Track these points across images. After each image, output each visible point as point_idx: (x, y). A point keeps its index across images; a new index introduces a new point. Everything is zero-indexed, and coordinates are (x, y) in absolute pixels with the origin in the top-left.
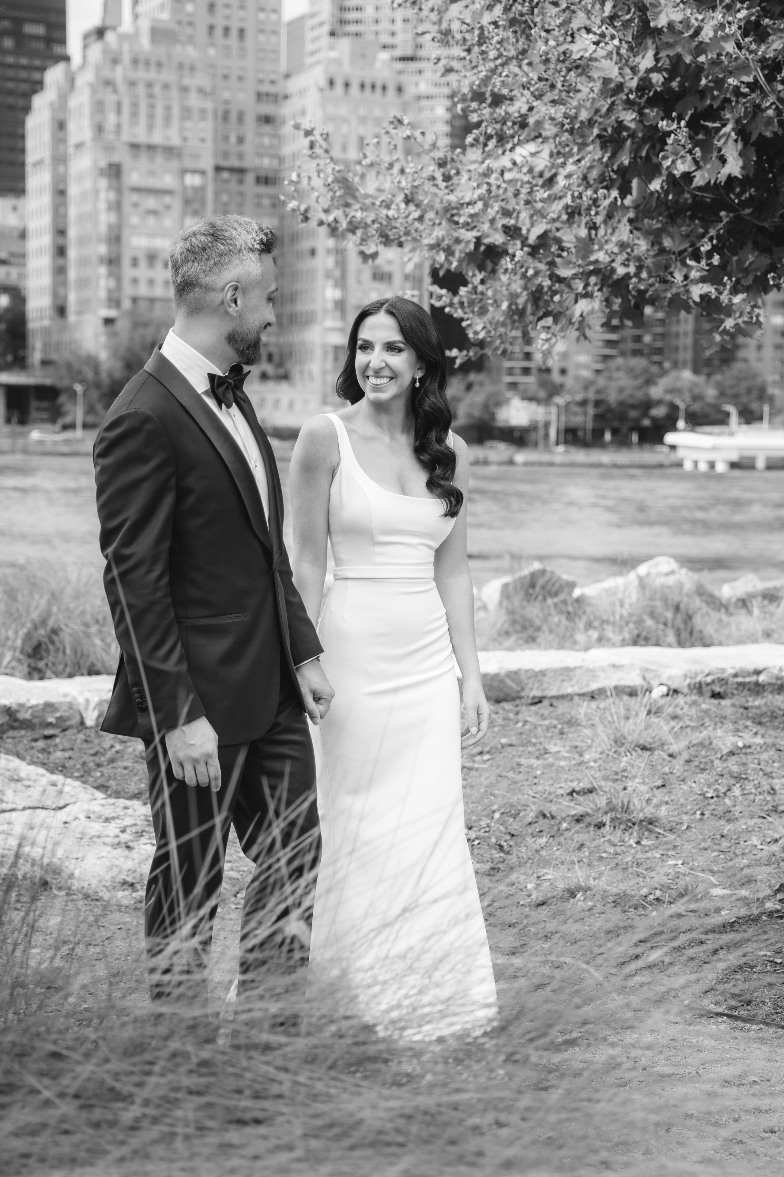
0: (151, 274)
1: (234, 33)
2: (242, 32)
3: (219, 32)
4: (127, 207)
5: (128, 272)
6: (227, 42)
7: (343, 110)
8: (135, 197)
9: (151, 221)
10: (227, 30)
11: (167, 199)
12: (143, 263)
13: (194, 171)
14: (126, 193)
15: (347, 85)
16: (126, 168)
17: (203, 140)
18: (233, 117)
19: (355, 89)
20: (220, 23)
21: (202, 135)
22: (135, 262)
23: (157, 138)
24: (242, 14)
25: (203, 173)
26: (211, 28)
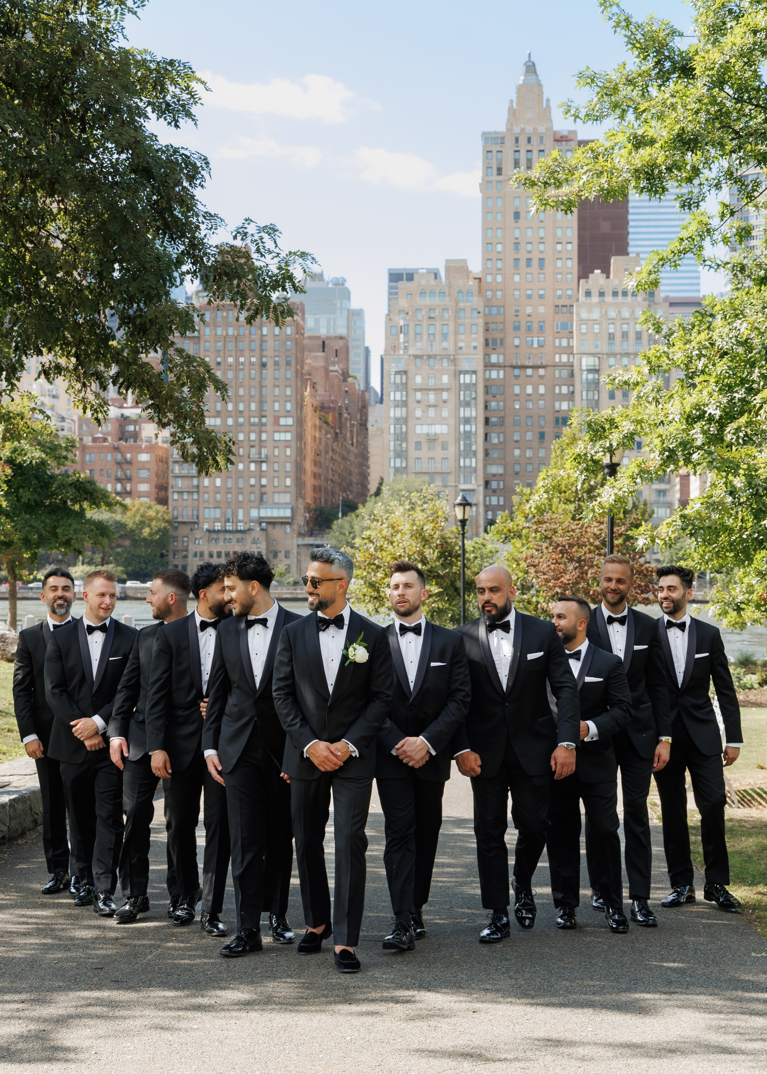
0: (431, 454)
1: (535, 263)
2: (541, 260)
3: (523, 263)
4: (411, 404)
5: (413, 454)
6: (529, 270)
7: (596, 315)
8: (419, 395)
9: (432, 412)
10: (529, 261)
11: (445, 395)
12: (425, 446)
13: (466, 372)
14: (411, 392)
15: (602, 294)
16: (410, 374)
17: (475, 348)
18: (536, 326)
19: (609, 298)
20: (523, 256)
21: (475, 344)
22: (418, 445)
23: (436, 349)
24: (542, 247)
25: (475, 372)
26: (517, 260)
